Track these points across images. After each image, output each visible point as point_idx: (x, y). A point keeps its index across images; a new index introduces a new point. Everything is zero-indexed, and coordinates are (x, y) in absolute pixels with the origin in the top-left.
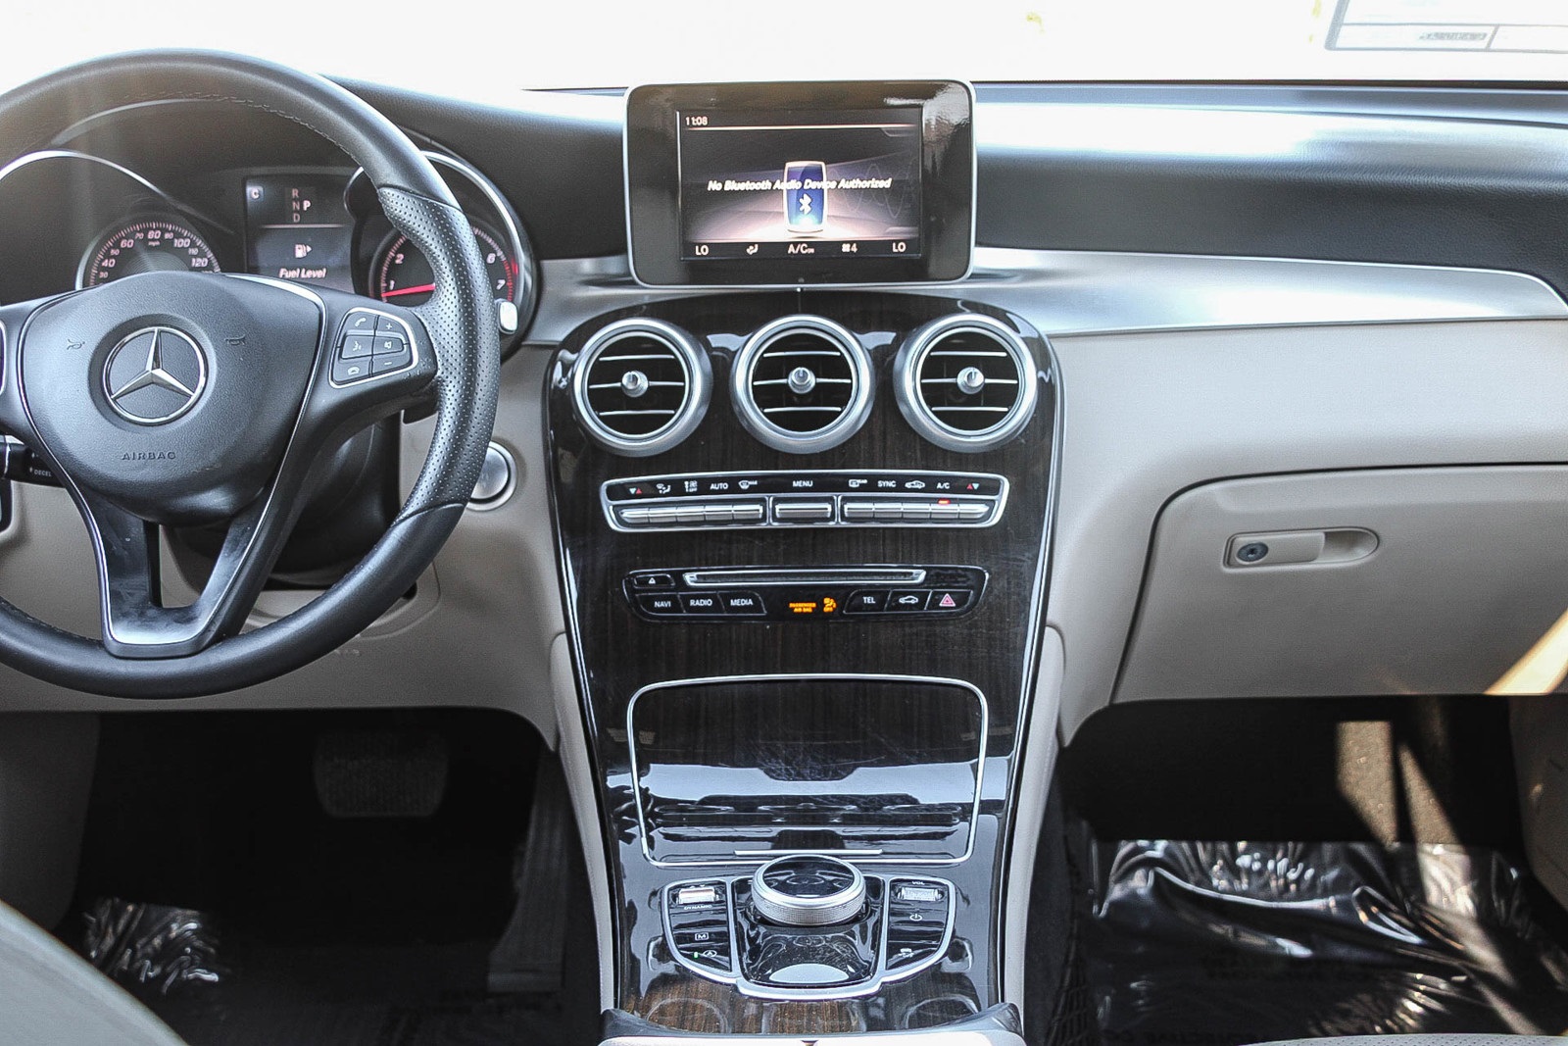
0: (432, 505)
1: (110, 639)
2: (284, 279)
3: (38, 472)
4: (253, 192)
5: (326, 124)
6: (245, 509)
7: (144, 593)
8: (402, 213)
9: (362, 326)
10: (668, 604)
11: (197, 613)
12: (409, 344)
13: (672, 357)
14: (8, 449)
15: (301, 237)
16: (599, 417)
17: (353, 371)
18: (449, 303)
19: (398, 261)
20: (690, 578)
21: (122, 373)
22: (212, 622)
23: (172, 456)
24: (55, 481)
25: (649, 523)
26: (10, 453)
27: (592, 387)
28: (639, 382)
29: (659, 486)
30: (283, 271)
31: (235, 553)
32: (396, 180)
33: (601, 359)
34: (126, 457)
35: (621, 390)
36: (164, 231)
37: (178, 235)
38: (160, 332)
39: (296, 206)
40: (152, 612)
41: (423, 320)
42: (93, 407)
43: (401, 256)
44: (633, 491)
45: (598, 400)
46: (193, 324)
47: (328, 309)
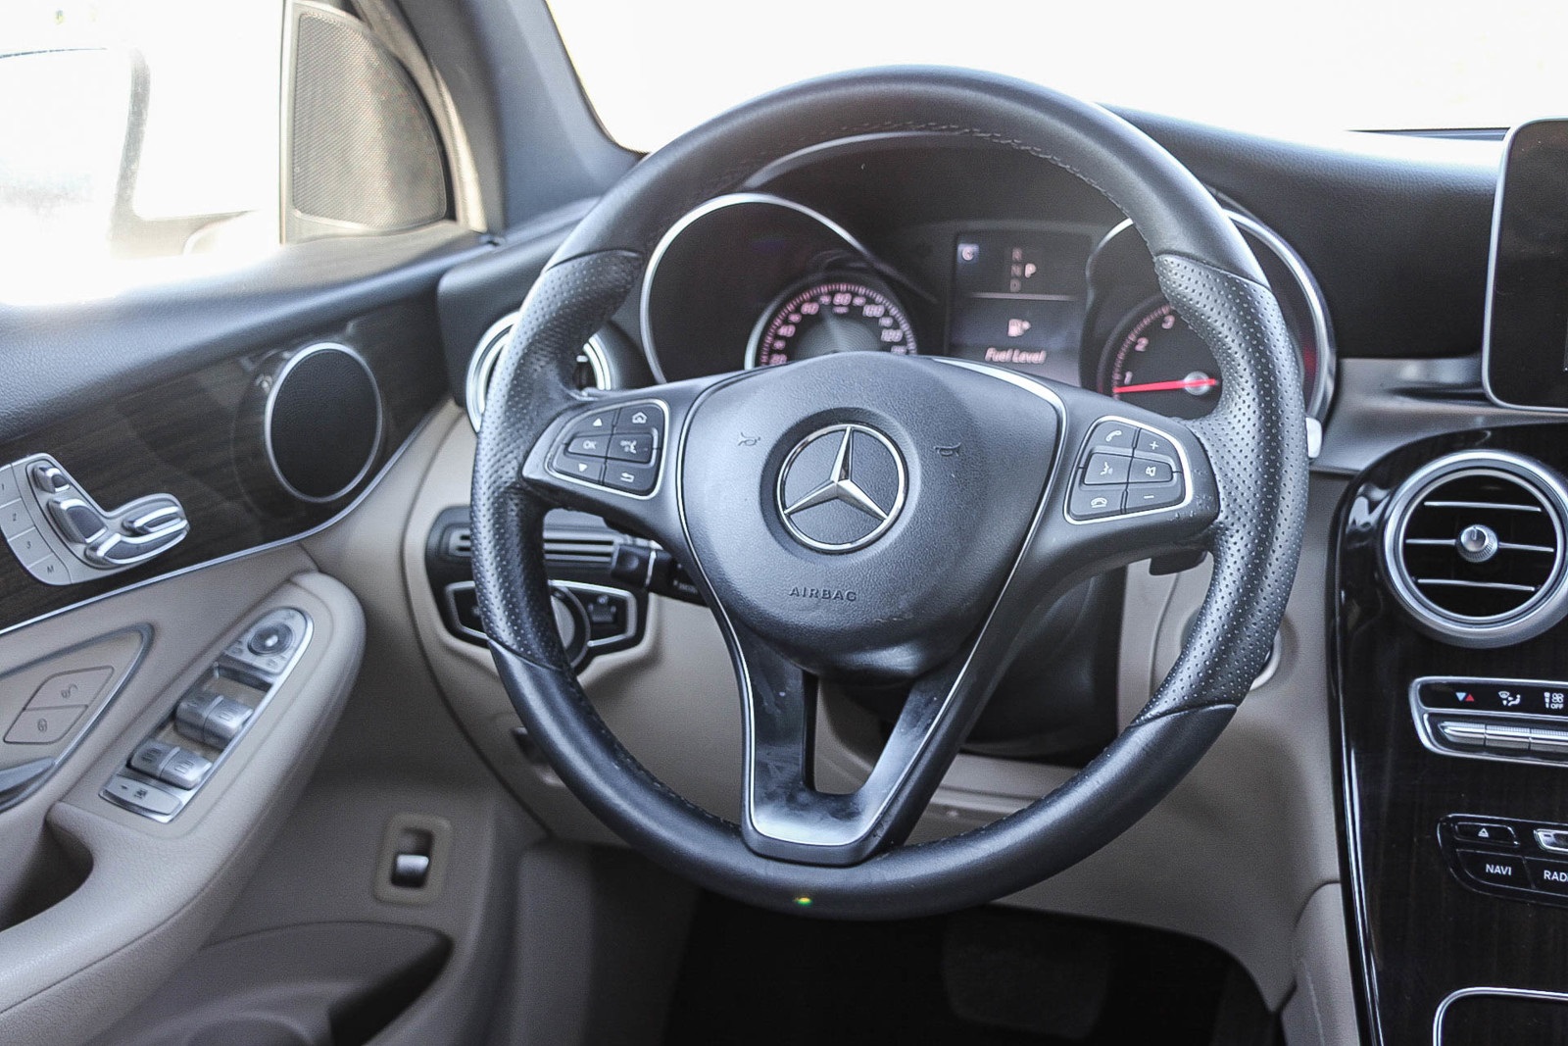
0: (1192, 704)
1: (750, 828)
2: (992, 363)
3: (683, 587)
4: (967, 251)
5: (1097, 167)
6: (934, 673)
7: (797, 768)
8: (1189, 290)
9: (1114, 442)
10: (1507, 871)
11: (860, 807)
12: (1181, 472)
13: (1539, 510)
14: (653, 555)
15: (1018, 310)
16: (1417, 584)
17: (1099, 503)
18: (1244, 419)
19: (1139, 348)
20: (1544, 837)
21: (800, 482)
22: (878, 824)
23: (852, 597)
24: (700, 598)
25: (1484, 746)
26: (656, 560)
27: (1409, 541)
28: (1487, 542)
29: (1504, 695)
30: (990, 353)
31: (915, 729)
32: (1184, 244)
33: (1427, 503)
34: (795, 593)
35: (1456, 552)
36: (854, 295)
37: (870, 301)
38: (853, 431)
39: (1016, 270)
40: (804, 797)
41: (1203, 441)
42: (762, 522)
43: (1144, 341)
44: (1461, 696)
45: (1417, 561)
46: (896, 423)
47: (1071, 414)
